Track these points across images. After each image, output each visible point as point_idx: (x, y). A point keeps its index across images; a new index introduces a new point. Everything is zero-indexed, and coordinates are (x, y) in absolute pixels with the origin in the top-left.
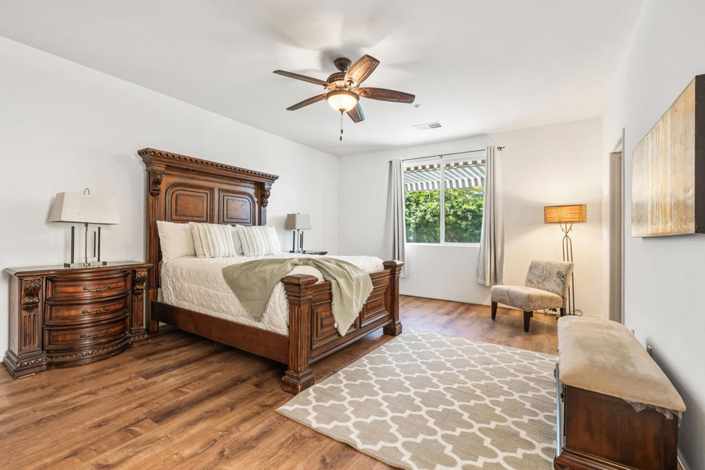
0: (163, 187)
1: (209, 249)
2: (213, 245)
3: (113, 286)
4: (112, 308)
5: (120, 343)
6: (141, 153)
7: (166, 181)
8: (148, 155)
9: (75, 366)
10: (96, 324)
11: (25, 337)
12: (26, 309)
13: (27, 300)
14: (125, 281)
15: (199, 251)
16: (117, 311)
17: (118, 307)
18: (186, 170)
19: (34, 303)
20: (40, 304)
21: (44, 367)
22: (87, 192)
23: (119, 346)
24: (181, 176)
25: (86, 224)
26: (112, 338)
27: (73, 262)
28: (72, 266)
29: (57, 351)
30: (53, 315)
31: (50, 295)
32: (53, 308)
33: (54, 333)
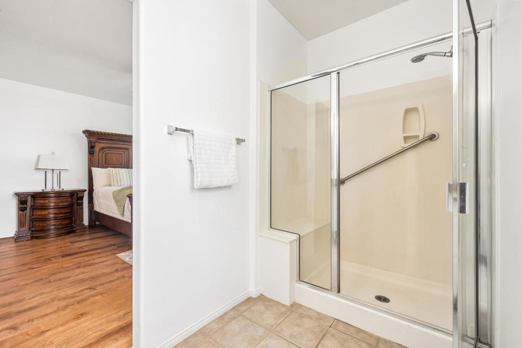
0: (97, 149)
1: (118, 182)
2: (120, 180)
3: (64, 200)
4: (64, 211)
5: (69, 229)
6: (84, 132)
7: (98, 146)
8: (89, 133)
9: (44, 238)
10: (56, 219)
11: (21, 224)
12: (21, 210)
13: (21, 206)
14: (72, 198)
15: (112, 183)
16: (66, 213)
17: (67, 211)
18: (111, 140)
19: (24, 208)
20: (28, 209)
21: (29, 238)
22: (53, 154)
23: (68, 231)
24: (108, 143)
25: (53, 170)
26: (63, 226)
27: (46, 188)
28: (45, 190)
29: (36, 231)
30: (34, 214)
31: (32, 204)
32: (34, 210)
33: (34, 222)
